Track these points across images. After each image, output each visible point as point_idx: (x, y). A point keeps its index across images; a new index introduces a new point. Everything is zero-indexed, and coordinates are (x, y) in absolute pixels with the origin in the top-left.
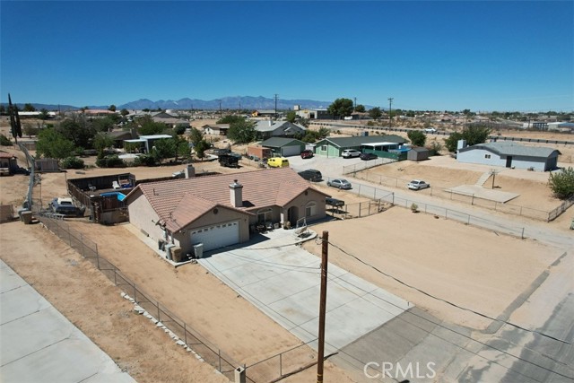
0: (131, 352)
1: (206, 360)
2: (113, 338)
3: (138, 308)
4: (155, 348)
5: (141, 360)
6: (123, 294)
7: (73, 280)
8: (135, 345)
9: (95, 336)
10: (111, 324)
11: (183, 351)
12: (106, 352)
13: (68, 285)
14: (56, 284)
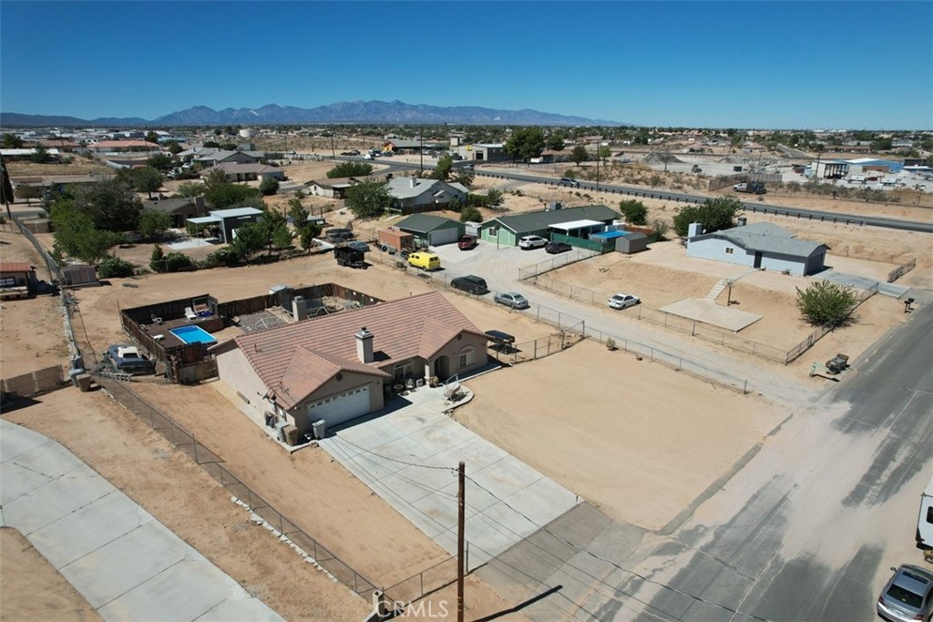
0: (256, 573)
1: (341, 580)
2: (233, 557)
3: (255, 517)
4: (281, 566)
5: (269, 582)
6: (234, 499)
7: (169, 480)
8: (259, 565)
9: (213, 556)
10: (227, 539)
11: (313, 570)
12: (229, 575)
13: (165, 488)
14: (149, 486)
